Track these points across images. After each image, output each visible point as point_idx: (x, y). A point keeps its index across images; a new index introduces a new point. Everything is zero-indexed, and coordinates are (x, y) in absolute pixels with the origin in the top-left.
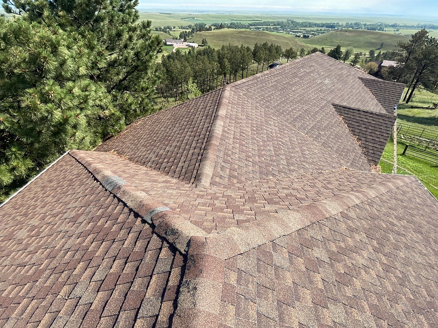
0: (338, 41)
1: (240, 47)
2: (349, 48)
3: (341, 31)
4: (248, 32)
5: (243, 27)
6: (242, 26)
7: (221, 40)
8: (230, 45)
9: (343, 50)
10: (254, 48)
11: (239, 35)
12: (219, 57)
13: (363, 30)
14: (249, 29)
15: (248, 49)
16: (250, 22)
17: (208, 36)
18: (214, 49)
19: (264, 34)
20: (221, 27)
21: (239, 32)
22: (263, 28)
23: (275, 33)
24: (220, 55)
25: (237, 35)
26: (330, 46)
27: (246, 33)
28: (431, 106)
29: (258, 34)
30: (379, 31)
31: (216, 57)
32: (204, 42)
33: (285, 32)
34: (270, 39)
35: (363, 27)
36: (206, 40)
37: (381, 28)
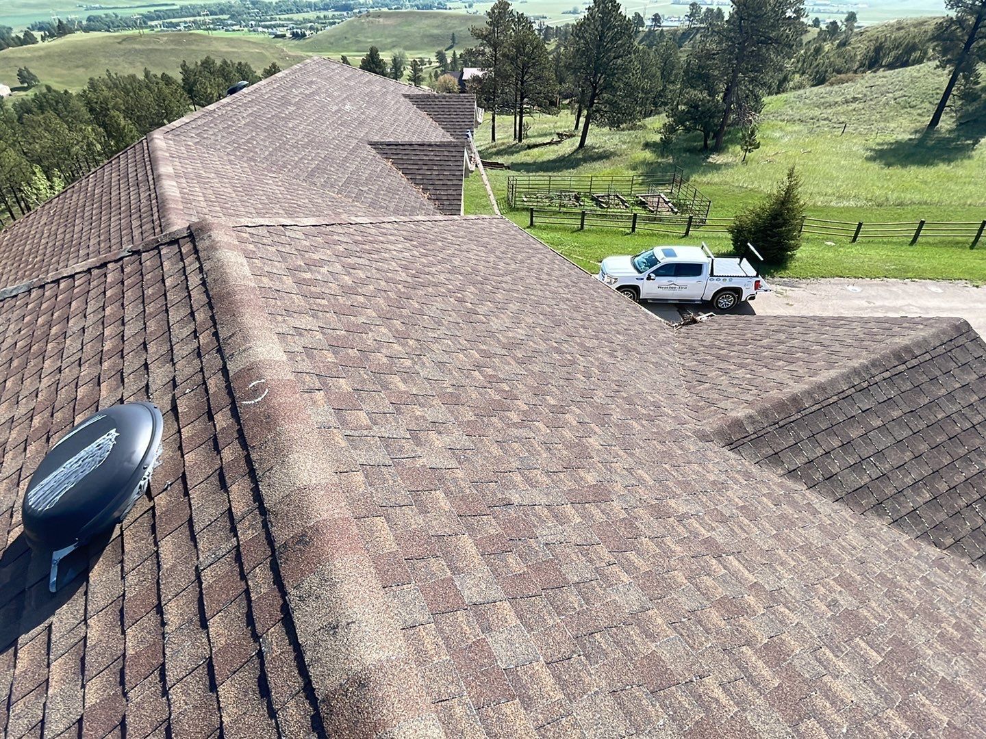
0: (370, 38)
1: (141, 76)
2: (396, 51)
3: (367, 16)
4: (148, 35)
5: (128, 26)
7: (78, 67)
8: (109, 75)
9: (386, 57)
10: (181, 76)
11: (126, 46)
12: (92, 110)
13: (409, 10)
15: (167, 80)
16: (144, 11)
17: (31, 59)
18: (66, 92)
19: (193, 37)
20: (62, 29)
22: (185, 23)
23: (220, 33)
24: (94, 105)
25: (118, 46)
26: (358, 51)
27: (142, 39)
28: (556, 138)
29: (178, 39)
30: (440, 11)
31: (84, 110)
32: (26, 79)
33: (246, 29)
36: (28, 72)
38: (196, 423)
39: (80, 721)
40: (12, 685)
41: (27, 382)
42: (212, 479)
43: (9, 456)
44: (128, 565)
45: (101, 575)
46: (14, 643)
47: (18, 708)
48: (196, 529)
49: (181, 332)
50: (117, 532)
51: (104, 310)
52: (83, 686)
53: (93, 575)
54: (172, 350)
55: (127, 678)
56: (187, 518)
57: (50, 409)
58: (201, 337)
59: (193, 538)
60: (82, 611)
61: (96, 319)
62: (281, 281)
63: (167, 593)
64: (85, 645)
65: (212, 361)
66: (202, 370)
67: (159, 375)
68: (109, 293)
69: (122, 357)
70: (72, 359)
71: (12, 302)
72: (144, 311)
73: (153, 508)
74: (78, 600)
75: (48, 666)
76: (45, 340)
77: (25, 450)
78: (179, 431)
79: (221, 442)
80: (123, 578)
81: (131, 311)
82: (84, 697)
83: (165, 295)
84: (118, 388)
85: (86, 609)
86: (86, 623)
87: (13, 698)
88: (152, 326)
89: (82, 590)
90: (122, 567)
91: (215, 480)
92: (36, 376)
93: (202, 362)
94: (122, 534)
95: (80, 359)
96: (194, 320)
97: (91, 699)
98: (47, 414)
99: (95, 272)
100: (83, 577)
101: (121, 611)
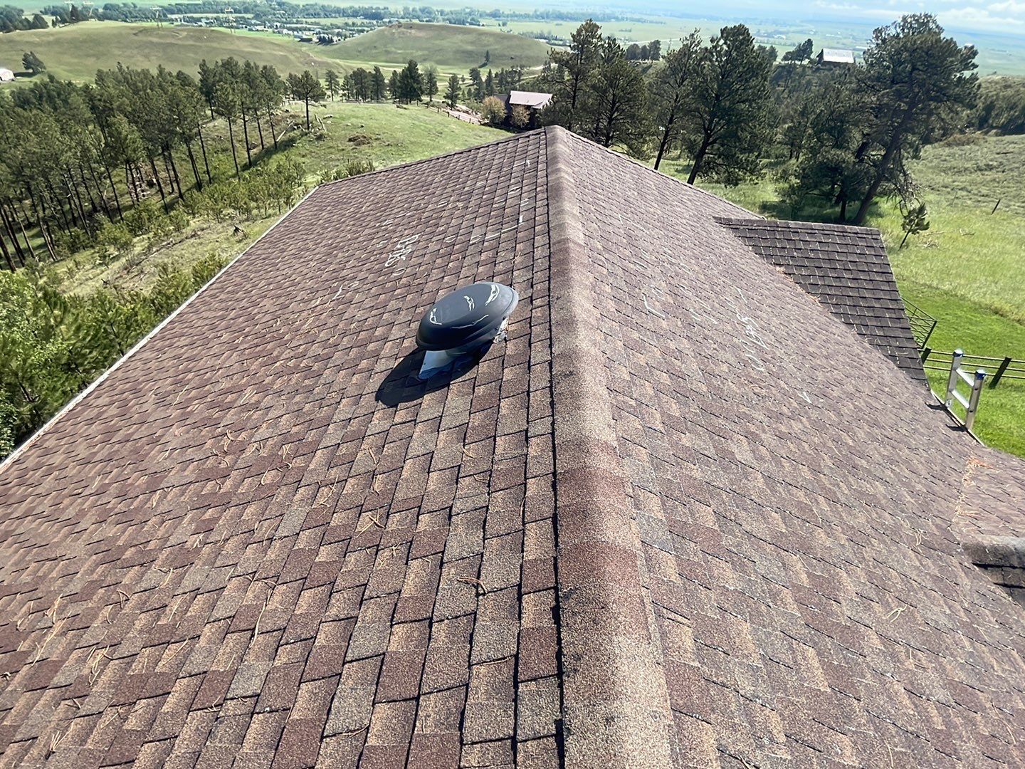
3: (398, 27)
6: (145, 14)
11: (141, 38)
13: (441, 23)
14: (166, 21)
16: (165, 3)
19: (214, 34)
20: (75, 16)
21: (141, 31)
25: (136, 38)
26: (390, 62)
27: (161, 32)
30: (472, 26)
33: (270, 30)
34: (236, 48)
35: (440, 18)
37: (473, 19)
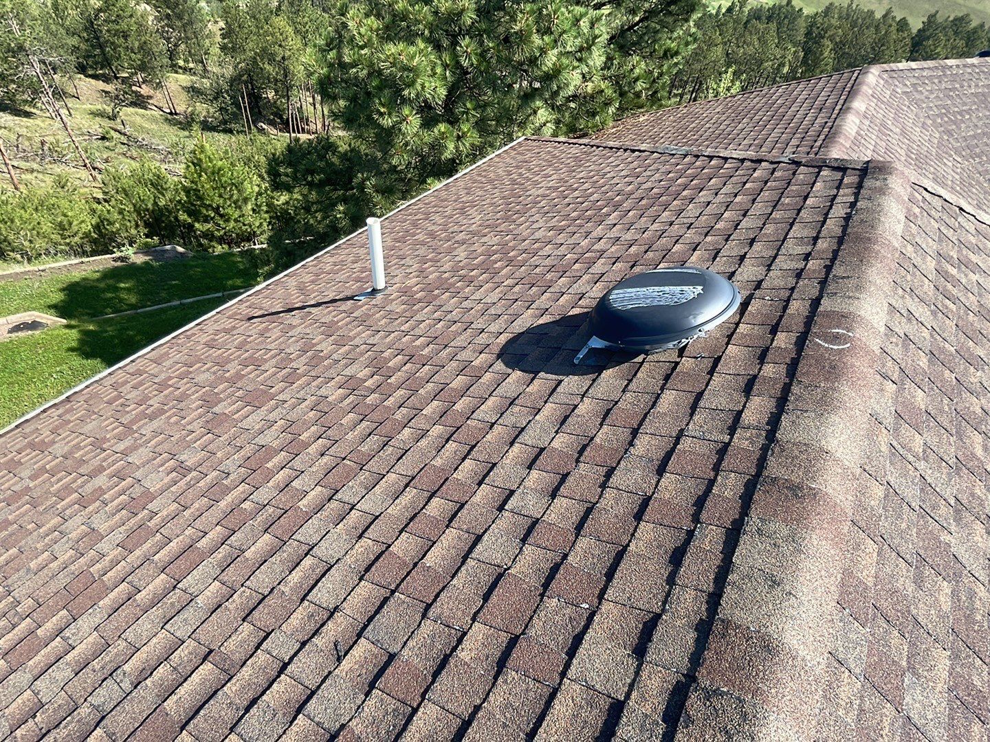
15: (903, 25)
38: (756, 328)
39: (542, 450)
40: (520, 394)
41: (643, 220)
42: (740, 378)
43: (602, 261)
44: (632, 386)
45: (610, 377)
46: (536, 373)
47: (516, 409)
48: (702, 404)
49: (793, 247)
50: (640, 359)
51: (736, 196)
52: (557, 432)
53: (606, 374)
54: (775, 258)
55: (586, 453)
56: (698, 390)
57: (647, 247)
58: (811, 262)
59: (694, 408)
60: (585, 389)
61: (724, 200)
62: (924, 259)
63: (647, 427)
64: (573, 411)
65: (809, 288)
66: (793, 289)
67: (750, 271)
68: (748, 185)
69: (727, 240)
70: (685, 221)
71: (668, 158)
72: (771, 214)
73: (677, 364)
74: (586, 380)
75: (546, 402)
76: (674, 197)
77: (614, 264)
78: (737, 324)
79: (770, 356)
80: (624, 391)
81: (759, 208)
82: (553, 438)
83: (799, 211)
84: (707, 261)
85: (587, 390)
86: (582, 398)
87: (517, 402)
88: (770, 229)
89: (593, 376)
90: (628, 385)
91: (742, 382)
92: (653, 219)
93: (797, 283)
94: (642, 363)
95: (692, 224)
96: (814, 244)
97: (555, 444)
98: (643, 249)
99: (747, 164)
100: (599, 370)
101: (609, 411)
